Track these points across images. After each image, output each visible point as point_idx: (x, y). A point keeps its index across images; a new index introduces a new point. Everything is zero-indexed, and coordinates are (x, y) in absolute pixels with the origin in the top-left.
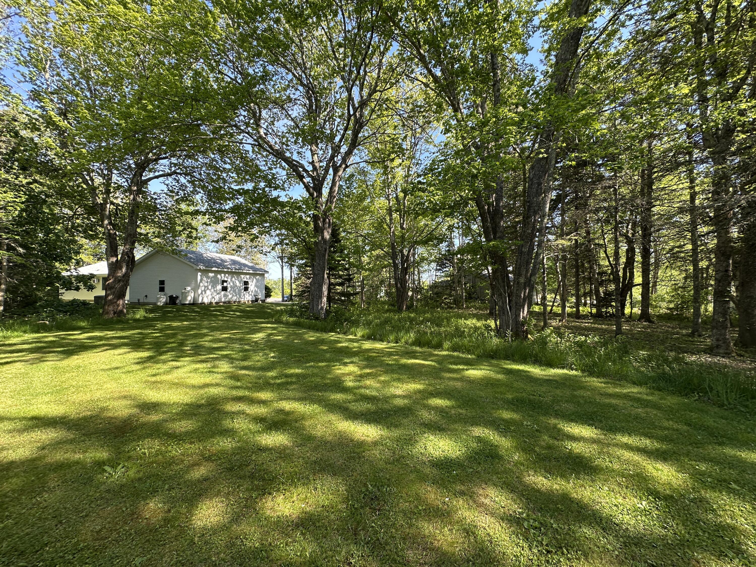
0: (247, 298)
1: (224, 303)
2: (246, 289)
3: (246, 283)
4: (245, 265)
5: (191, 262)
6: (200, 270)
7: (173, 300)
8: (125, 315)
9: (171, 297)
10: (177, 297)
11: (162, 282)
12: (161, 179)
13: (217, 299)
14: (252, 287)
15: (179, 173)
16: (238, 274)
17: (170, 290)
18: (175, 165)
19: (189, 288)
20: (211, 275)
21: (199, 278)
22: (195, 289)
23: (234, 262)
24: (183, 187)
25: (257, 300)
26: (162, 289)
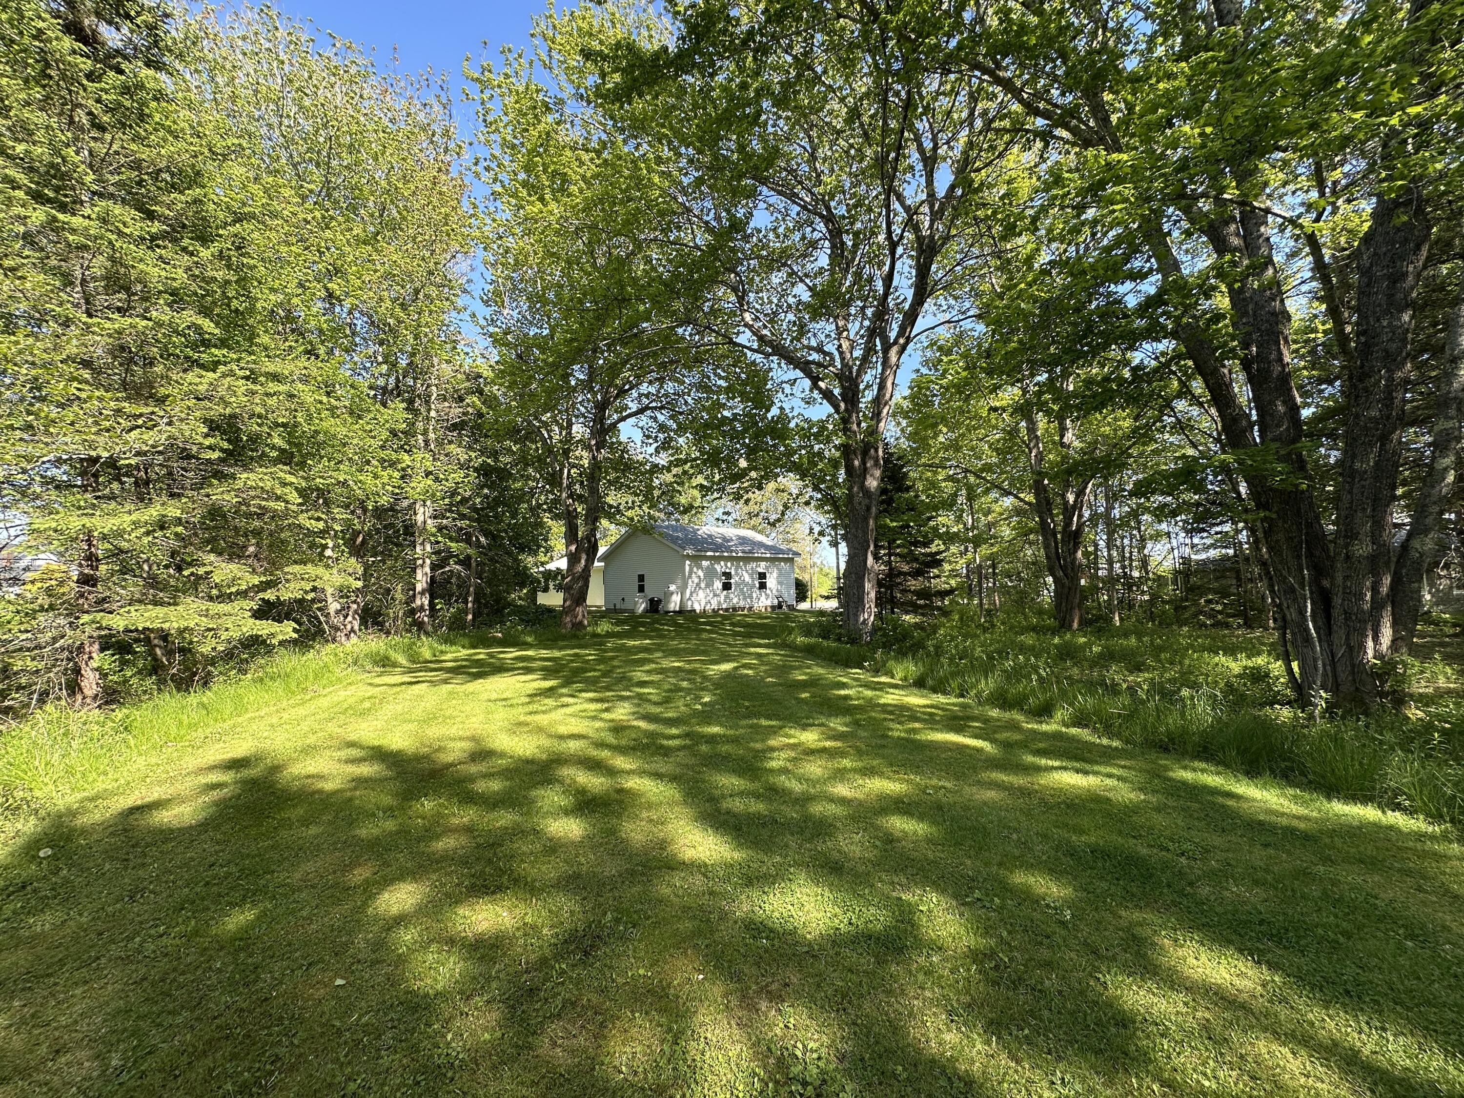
0: (763, 602)
1: (727, 610)
2: (763, 586)
3: (762, 576)
4: (761, 545)
5: (675, 543)
6: (688, 557)
7: (654, 606)
8: (585, 627)
9: (652, 600)
10: (660, 601)
11: (641, 578)
12: (632, 420)
13: (714, 605)
14: (771, 582)
15: (655, 408)
16: (747, 559)
17: (651, 591)
18: (647, 396)
19: (673, 588)
20: (705, 563)
21: (687, 568)
22: (682, 590)
23: (743, 540)
24: (662, 428)
25: (780, 606)
26: (641, 589)
